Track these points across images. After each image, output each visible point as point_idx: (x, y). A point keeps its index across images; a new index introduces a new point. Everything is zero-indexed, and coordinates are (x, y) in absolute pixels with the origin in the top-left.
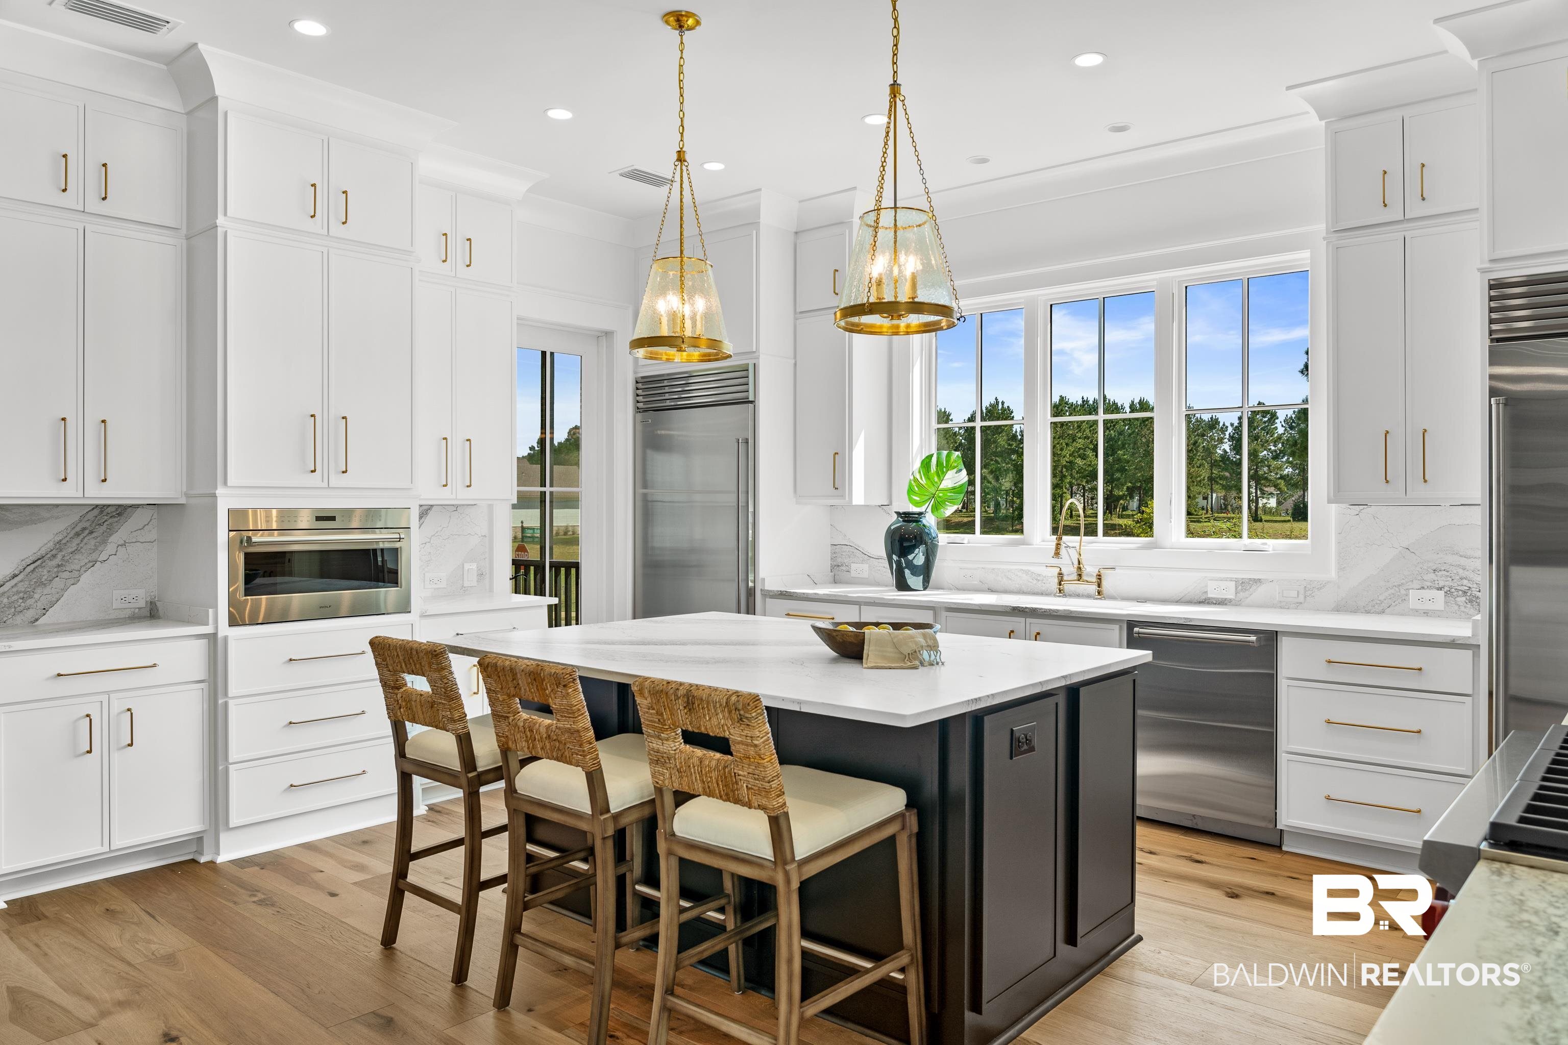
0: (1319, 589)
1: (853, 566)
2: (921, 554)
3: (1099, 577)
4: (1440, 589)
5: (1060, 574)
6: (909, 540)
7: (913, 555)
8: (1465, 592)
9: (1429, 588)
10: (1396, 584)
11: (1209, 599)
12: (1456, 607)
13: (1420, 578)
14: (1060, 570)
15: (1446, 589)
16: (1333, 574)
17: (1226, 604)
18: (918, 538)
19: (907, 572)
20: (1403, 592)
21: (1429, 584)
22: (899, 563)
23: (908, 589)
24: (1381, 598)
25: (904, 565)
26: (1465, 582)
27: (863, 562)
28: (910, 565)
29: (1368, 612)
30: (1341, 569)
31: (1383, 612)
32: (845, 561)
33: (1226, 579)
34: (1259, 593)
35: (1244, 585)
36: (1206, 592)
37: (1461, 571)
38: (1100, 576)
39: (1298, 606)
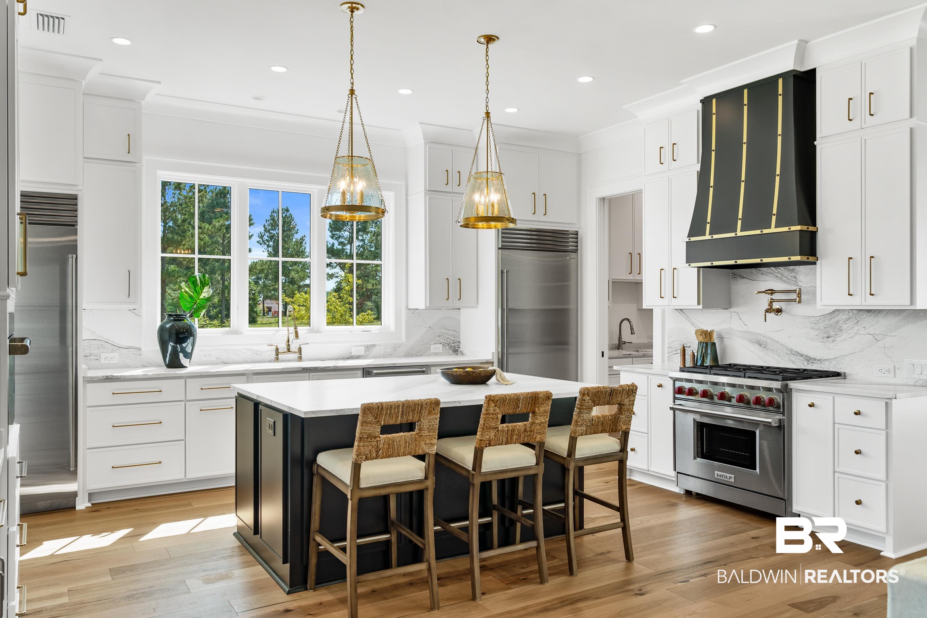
0: (399, 347)
1: (103, 356)
2: (190, 344)
3: (300, 350)
4: (441, 344)
5: (277, 349)
6: (183, 333)
7: (186, 344)
8: (448, 344)
9: (437, 343)
10: (426, 343)
11: (352, 356)
12: (446, 351)
13: (434, 339)
14: (277, 347)
15: (443, 343)
16: (404, 339)
17: (360, 358)
18: (189, 332)
19: (181, 355)
20: (429, 346)
21: (437, 342)
22: (174, 349)
23: (182, 366)
24: (421, 349)
25: (179, 350)
26: (448, 340)
27: (113, 351)
28: (183, 350)
29: (417, 356)
30: (407, 337)
31: (422, 355)
32: (94, 352)
33: (360, 346)
34: (375, 351)
35: (368, 348)
36: (351, 353)
37: (447, 336)
38: (301, 348)
39: (390, 356)
